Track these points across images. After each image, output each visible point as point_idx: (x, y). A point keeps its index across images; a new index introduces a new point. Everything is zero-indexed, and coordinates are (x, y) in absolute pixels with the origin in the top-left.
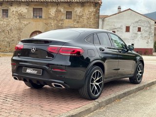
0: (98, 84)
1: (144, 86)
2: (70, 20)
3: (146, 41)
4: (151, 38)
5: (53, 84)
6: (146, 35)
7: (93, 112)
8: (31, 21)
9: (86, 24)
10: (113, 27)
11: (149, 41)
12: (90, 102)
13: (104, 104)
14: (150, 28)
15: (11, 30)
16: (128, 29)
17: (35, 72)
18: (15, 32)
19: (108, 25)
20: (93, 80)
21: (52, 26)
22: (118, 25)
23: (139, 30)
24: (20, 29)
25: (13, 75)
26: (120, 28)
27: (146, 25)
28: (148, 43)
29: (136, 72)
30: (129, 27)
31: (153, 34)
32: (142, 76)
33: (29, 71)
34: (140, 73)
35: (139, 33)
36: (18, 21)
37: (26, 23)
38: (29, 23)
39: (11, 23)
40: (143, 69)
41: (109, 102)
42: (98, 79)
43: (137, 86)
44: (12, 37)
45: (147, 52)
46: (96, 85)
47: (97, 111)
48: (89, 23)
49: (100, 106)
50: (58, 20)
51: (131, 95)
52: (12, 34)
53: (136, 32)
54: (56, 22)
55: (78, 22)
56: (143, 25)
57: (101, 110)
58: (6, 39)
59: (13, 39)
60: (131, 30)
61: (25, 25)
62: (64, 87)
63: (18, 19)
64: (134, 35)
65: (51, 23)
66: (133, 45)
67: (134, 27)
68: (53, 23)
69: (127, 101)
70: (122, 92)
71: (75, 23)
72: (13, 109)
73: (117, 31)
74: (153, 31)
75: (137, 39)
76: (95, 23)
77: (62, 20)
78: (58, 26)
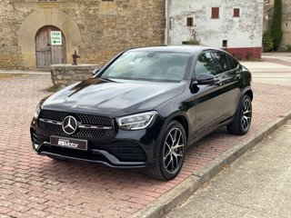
2: (110, 3)
3: (249, 34)
4: (258, 28)
6: (250, 23)
7: (192, 194)
8: (36, 7)
9: (141, 9)
10: (189, 10)
11: (255, 34)
14: (256, 9)
16: (215, 13)
18: (6, 30)
19: (179, 6)
21: (76, 15)
22: (197, 6)
23: (236, 13)
24: (15, 24)
26: (200, 11)
27: (249, 4)
28: (252, 37)
30: (218, 9)
31: (262, 21)
35: (236, 19)
36: (10, 7)
37: (25, 10)
38: (33, 11)
41: (214, 172)
44: (2, 39)
45: (251, 54)
47: (199, 191)
48: (147, 7)
50: (88, 3)
53: (231, 18)
54: (83, 7)
55: (125, 6)
56: (243, 3)
57: (205, 189)
59: (3, 43)
60: (221, 14)
61: (25, 16)
63: (10, 3)
64: (227, 23)
65: (74, 10)
66: (225, 42)
67: (226, 8)
68: (78, 9)
69: (241, 167)
70: (231, 152)
71: (119, 9)
72: (67, 201)
73: (197, 17)
74: (261, 16)
75: (232, 31)
76: (158, 7)
77: (95, 4)
78: (88, 16)
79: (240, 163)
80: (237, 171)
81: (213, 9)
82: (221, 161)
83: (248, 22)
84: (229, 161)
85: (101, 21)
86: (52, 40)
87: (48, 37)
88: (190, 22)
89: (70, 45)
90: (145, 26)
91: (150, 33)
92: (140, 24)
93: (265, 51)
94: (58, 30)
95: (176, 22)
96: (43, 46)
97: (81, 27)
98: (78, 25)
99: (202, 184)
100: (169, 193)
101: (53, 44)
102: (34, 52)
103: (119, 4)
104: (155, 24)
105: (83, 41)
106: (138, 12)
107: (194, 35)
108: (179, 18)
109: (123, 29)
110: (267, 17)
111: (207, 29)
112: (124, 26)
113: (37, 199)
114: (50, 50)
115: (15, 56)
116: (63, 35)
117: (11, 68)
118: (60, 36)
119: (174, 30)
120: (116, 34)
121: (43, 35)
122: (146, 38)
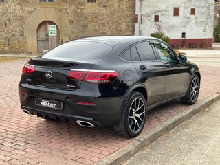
0: (138, 116)
1: (201, 107)
2: (94, 4)
3: (202, 28)
4: (209, 23)
5: (78, 122)
6: (204, 19)
7: (133, 155)
8: (38, 7)
9: (117, 8)
10: (156, 9)
11: (207, 28)
12: (129, 141)
13: (148, 143)
14: (208, 8)
15: (9, 20)
16: (176, 11)
17: (53, 106)
18: (15, 24)
19: (149, 6)
20: (132, 111)
21: (68, 13)
22: (162, 7)
23: (193, 12)
24: (22, 20)
25: (22, 108)
26: (165, 10)
27: (203, 5)
28: (205, 30)
29: (190, 89)
30: (179, 8)
31: (213, 18)
32: (197, 93)
33: (44, 103)
34: (195, 89)
35: (193, 16)
36: (18, 7)
37: (30, 9)
38: (35, 9)
39: (9, 10)
40: (198, 84)
41: (154, 138)
42: (139, 109)
43: (191, 109)
44: (12, 31)
45: (204, 44)
46: (136, 117)
47: (139, 153)
48: (121, 7)
49: (142, 146)
50: (77, 4)
51: (183, 123)
52: (11, 27)
53: (189, 15)
54: (73, 7)
55: (105, 6)
56: (198, 4)
57: (144, 152)
58: (4, 34)
59: (13, 33)
60: (181, 13)
61: (30, 13)
62: (93, 126)
63: (19, 4)
64: (186, 20)
65: (66, 9)
66: (184, 34)
67: (185, 8)
68: (69, 8)
69: (178, 133)
70: (171, 121)
71: (100, 8)
72: (27, 160)
73: (162, 15)
74: (212, 14)
75: (189, 26)
76: (130, 7)
77: (82, 4)
78: (77, 13)
79: (177, 131)
80: (174, 137)
81: (175, 8)
82: (161, 128)
83: (202, 18)
84: (168, 129)
85: (86, 18)
86: (50, 32)
87: (47, 29)
88: (157, 18)
89: (63, 35)
90: (120, 21)
91: (124, 26)
92: (116, 20)
93: (216, 41)
94: (54, 24)
95: (146, 19)
96: (43, 36)
97: (72, 22)
98: (69, 20)
99: (143, 147)
100: (112, 155)
101: (50, 35)
102: (36, 41)
103: (100, 4)
104: (128, 19)
105: (72, 32)
106: (115, 10)
107: (159, 28)
108: (148, 15)
109: (103, 24)
110: (218, 15)
111: (170, 24)
112: (104, 21)
113: (4, 157)
114: (48, 39)
115: (22, 44)
116: (57, 28)
117: (19, 53)
118: (56, 29)
119: (144, 24)
120: (97, 28)
121: (43, 28)
122: (121, 31)
